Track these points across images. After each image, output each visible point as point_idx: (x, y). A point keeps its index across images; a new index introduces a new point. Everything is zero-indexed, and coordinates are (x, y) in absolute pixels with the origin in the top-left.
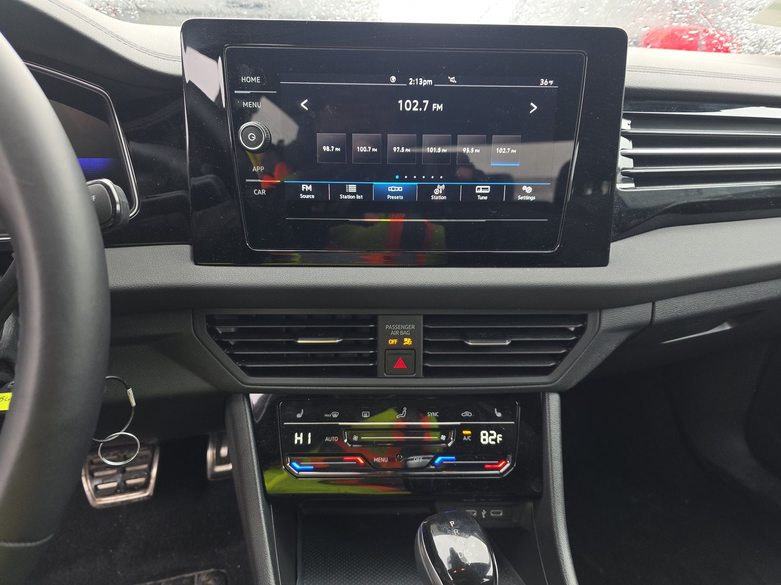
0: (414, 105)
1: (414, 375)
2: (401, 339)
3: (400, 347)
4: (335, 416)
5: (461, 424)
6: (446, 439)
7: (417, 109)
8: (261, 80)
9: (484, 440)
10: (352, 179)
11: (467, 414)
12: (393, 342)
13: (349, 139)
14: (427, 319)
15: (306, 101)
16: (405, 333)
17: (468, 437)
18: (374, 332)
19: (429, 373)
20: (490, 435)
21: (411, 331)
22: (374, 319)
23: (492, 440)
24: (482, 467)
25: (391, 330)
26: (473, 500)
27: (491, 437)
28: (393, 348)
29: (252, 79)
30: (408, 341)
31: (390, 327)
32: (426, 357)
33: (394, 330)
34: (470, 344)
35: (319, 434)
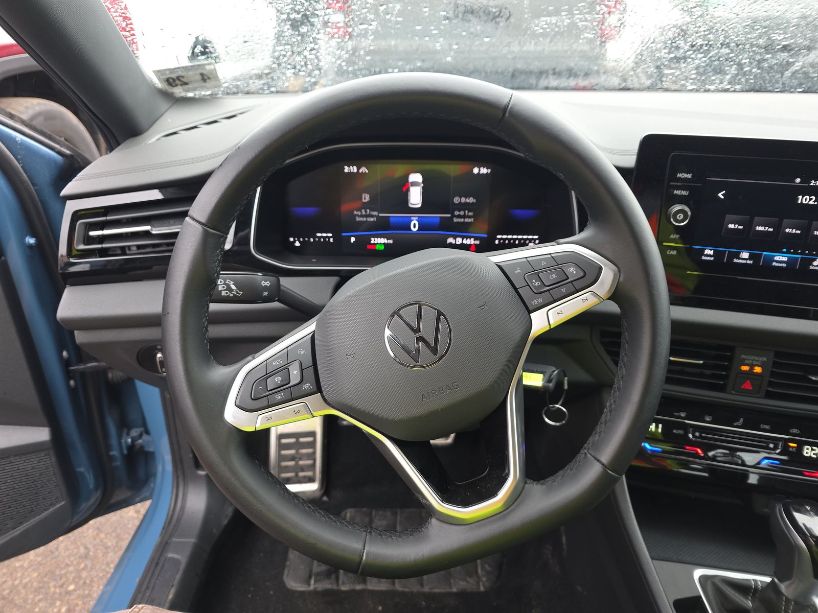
0: (810, 200)
1: (758, 395)
2: (752, 366)
3: (750, 373)
4: (683, 415)
5: (789, 438)
6: (774, 447)
7: (813, 203)
8: (692, 176)
9: (807, 453)
10: (745, 249)
11: (795, 431)
12: (745, 368)
13: (751, 221)
14: (777, 354)
15: (724, 192)
16: (757, 363)
17: (794, 449)
18: (730, 359)
19: (769, 395)
20: (812, 450)
21: (763, 362)
22: (732, 349)
23: (814, 454)
24: (801, 474)
25: (746, 359)
26: (783, 496)
27: (814, 452)
28: (745, 372)
29: (686, 176)
30: (758, 370)
31: (745, 357)
32: (770, 384)
33: (748, 360)
34: (814, 378)
35: (667, 426)
